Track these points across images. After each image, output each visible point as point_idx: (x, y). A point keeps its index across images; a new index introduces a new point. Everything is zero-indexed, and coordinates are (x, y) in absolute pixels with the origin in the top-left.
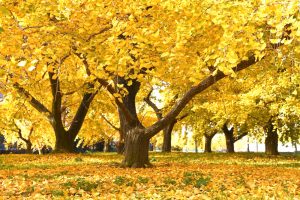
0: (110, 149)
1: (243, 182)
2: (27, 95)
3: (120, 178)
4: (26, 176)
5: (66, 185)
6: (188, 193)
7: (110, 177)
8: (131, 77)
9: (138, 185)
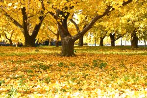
0: (52, 44)
1: (123, 65)
2: (11, 19)
3: (61, 63)
4: (12, 61)
5: (34, 66)
6: (96, 72)
7: (55, 62)
8: (66, 11)
9: (70, 66)
